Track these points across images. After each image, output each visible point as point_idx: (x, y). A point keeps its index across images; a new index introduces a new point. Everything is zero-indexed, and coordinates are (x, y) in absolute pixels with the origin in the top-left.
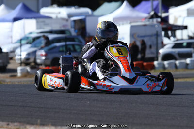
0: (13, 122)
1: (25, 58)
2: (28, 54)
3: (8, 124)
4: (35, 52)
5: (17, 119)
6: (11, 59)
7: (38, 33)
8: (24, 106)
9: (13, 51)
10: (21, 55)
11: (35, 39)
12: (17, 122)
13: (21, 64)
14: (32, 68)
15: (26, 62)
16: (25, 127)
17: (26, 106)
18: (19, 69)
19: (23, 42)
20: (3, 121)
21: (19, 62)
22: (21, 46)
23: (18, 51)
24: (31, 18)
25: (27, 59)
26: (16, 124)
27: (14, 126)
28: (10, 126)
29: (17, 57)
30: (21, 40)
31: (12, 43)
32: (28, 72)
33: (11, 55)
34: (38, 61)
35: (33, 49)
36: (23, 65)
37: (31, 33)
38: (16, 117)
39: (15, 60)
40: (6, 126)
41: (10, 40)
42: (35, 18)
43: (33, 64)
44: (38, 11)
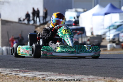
0: (107, 77)
1: (112, 38)
2: (114, 36)
3: (105, 78)
4: (118, 34)
5: (110, 75)
6: (104, 39)
7: (120, 22)
8: (114, 67)
9: (105, 34)
10: (109, 36)
11: (118, 26)
12: (110, 77)
13: (110, 42)
14: (117, 44)
15: (113, 41)
16: (116, 80)
17: (115, 67)
18: (109, 45)
19: (111, 28)
20: (101, 77)
21: (108, 41)
22: (110, 30)
23: (108, 34)
24: (116, 13)
25: (114, 39)
26: (109, 78)
27: (109, 79)
28: (106, 80)
29: (107, 38)
30: (110, 27)
31: (104, 29)
32: (114, 47)
33: (103, 37)
34: (121, 40)
35: (117, 33)
36: (111, 42)
37: (116, 22)
38: (109, 74)
39: (106, 40)
40: (103, 79)
41: (102, 27)
42: (119, 13)
43: (117, 42)
44: (120, 8)
